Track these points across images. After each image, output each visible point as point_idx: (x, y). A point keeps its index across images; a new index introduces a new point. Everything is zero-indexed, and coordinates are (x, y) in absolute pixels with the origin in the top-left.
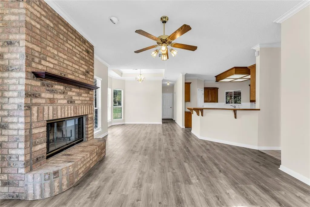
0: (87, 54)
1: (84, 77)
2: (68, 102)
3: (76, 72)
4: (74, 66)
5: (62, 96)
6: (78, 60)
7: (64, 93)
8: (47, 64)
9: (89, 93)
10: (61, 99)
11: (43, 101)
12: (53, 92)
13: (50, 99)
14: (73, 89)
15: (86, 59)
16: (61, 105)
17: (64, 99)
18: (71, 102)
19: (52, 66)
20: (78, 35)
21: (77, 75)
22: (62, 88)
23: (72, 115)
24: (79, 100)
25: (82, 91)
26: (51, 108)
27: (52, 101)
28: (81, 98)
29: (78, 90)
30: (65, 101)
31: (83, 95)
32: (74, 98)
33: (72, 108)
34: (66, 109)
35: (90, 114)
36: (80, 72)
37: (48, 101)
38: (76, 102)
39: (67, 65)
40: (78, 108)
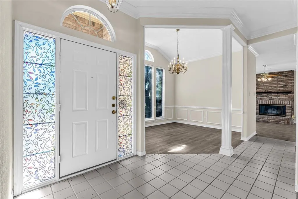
0: (285, 77)
1: (282, 88)
2: (269, 99)
3: (275, 88)
4: (273, 86)
5: (266, 97)
6: (276, 83)
7: (267, 96)
8: (259, 89)
9: (287, 95)
10: (265, 98)
11: (258, 99)
12: (262, 96)
13: (260, 98)
14: (272, 95)
15: (284, 80)
16: (265, 100)
17: (267, 98)
18: (271, 99)
19: (261, 89)
20: (276, 73)
21: (276, 89)
22: (266, 95)
23: (271, 104)
24: (277, 98)
25: (280, 94)
26: (260, 101)
27: (261, 99)
28: (278, 98)
29: (277, 95)
30: (268, 99)
31: (281, 96)
32: (273, 98)
33: (271, 101)
34: (268, 101)
35: (287, 104)
36: (278, 87)
37: (260, 99)
38: (275, 99)
39: (269, 87)
40: (275, 101)
